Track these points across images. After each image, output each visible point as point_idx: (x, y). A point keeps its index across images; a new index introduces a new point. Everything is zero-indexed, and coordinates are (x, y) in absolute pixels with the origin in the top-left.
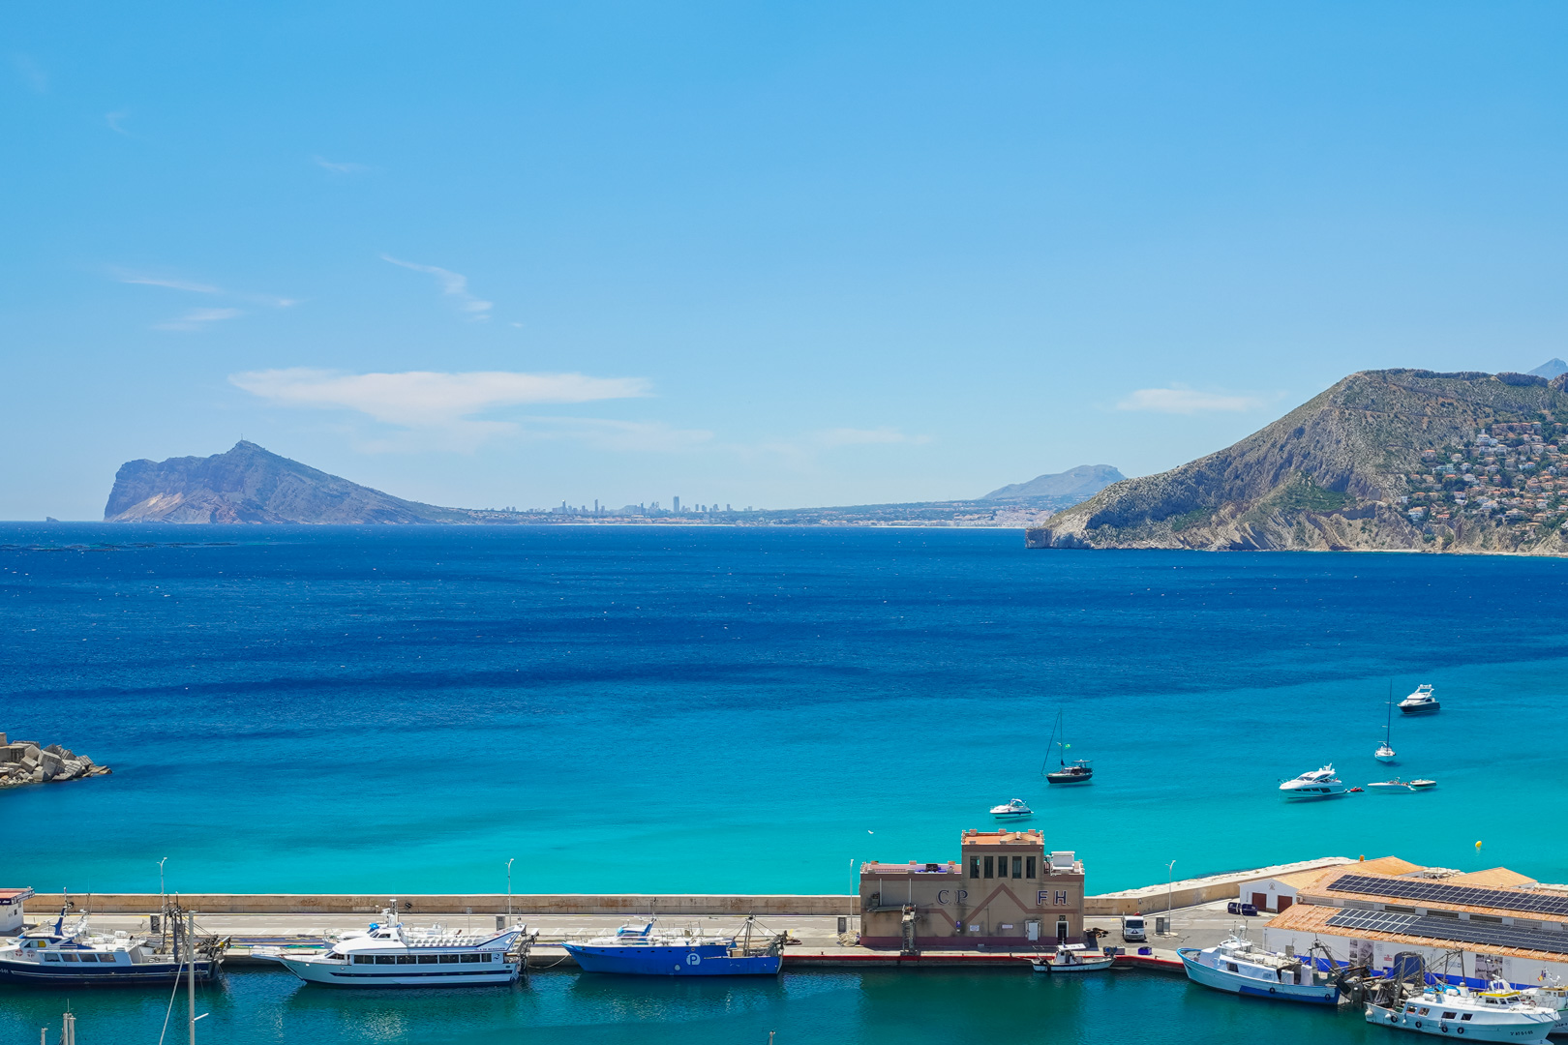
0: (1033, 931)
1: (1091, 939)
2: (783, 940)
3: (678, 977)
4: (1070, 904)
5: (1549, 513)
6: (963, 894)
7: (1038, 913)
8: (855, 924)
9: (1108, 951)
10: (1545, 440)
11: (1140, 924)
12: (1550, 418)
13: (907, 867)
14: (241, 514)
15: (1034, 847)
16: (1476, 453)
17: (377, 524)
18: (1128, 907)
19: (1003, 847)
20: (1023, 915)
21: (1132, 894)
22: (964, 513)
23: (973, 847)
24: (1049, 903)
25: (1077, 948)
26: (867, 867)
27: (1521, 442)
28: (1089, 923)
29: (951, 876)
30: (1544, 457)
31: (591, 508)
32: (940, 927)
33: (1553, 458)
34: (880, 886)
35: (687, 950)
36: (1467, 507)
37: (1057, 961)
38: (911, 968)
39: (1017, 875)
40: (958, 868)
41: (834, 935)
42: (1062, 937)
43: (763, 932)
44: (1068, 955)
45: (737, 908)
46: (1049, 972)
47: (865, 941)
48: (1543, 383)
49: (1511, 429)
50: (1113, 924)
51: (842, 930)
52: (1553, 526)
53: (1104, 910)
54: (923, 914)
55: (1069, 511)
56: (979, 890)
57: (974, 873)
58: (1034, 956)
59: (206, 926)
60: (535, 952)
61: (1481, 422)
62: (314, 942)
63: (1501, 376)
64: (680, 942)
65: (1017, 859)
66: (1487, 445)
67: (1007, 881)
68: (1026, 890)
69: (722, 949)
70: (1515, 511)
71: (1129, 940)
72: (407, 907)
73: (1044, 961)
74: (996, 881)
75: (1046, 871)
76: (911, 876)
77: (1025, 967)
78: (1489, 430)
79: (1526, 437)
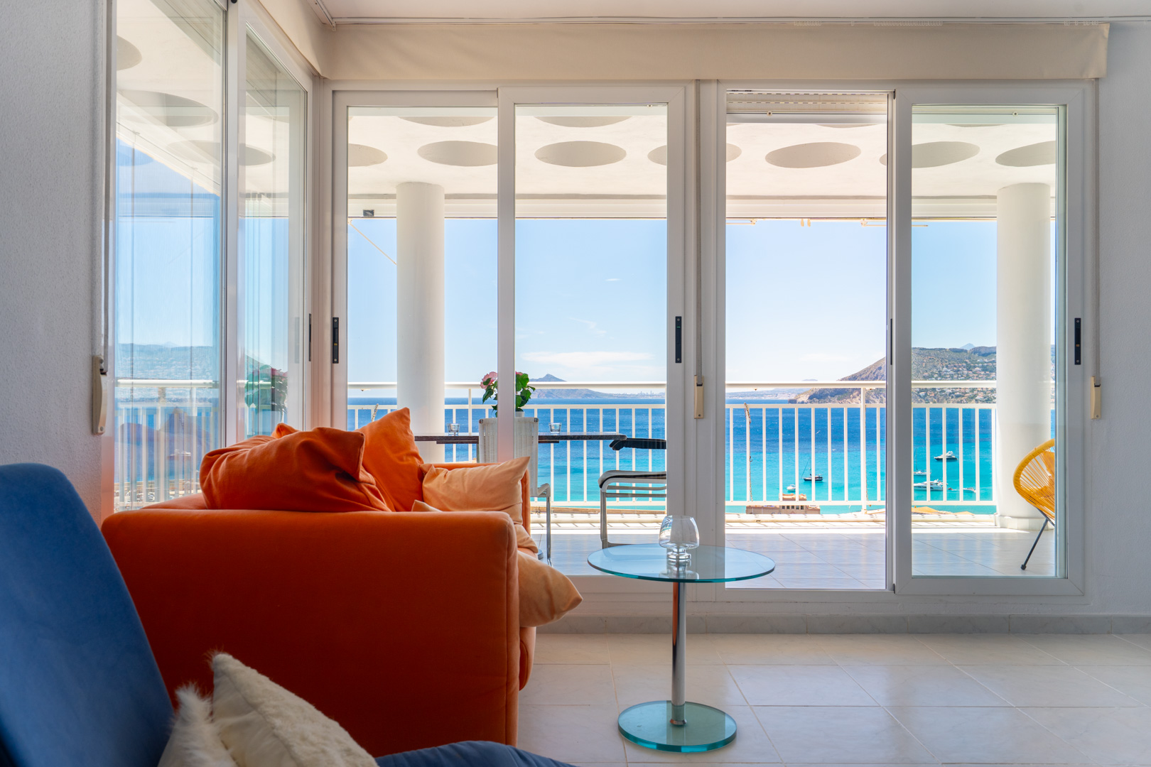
5: (970, 394)
10: (968, 370)
12: (969, 362)
14: (546, 396)
16: (943, 374)
17: (585, 399)
22: (767, 395)
27: (959, 371)
30: (967, 375)
31: (649, 393)
33: (971, 376)
36: (940, 392)
48: (966, 351)
49: (955, 366)
52: (972, 398)
55: (802, 394)
61: (944, 364)
63: (950, 349)
66: (947, 372)
70: (958, 393)
78: (947, 367)
79: (960, 369)
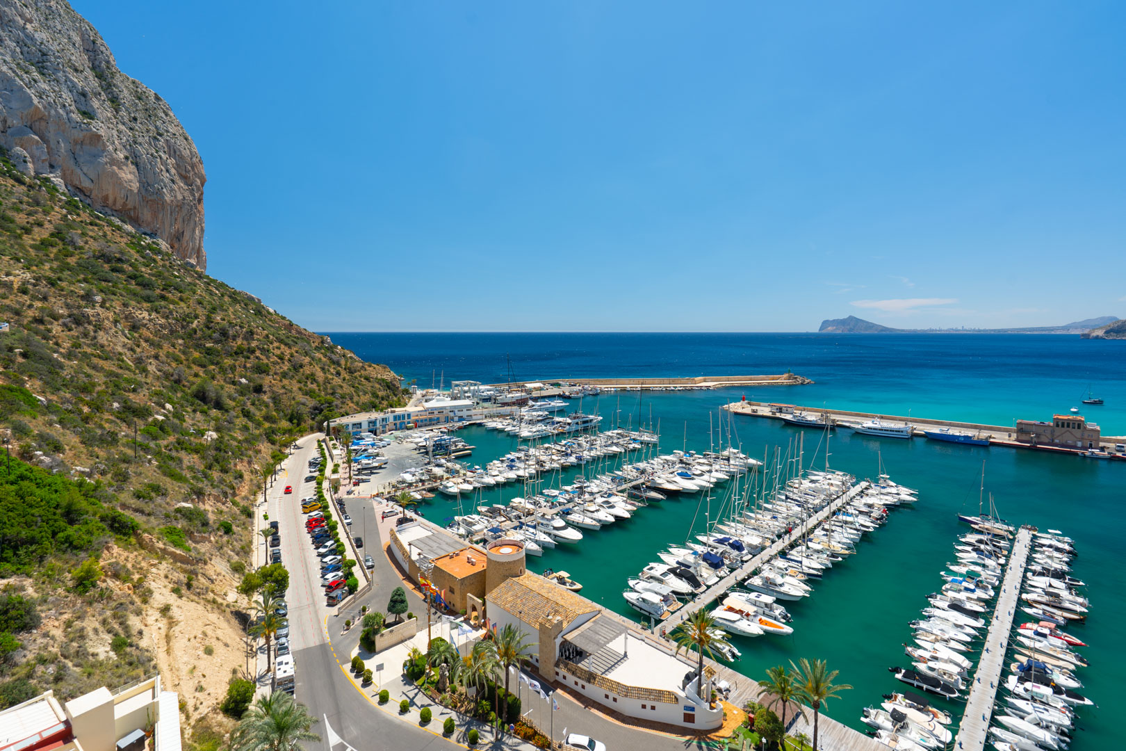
0: (1079, 444)
1: (1102, 449)
2: (990, 437)
3: (956, 443)
4: (1094, 438)
6: (1053, 432)
7: (1082, 439)
8: (1014, 436)
9: (1109, 453)
11: (1123, 447)
13: (1033, 422)
14: (849, 331)
15: (1080, 421)
18: (1118, 441)
19: (1069, 419)
20: (1075, 439)
21: (1119, 437)
22: (1058, 329)
23: (1057, 419)
24: (1086, 436)
25: (1097, 451)
26: (1019, 421)
28: (1102, 444)
29: (1049, 426)
32: (1044, 439)
34: (1023, 426)
35: (960, 436)
37: (1087, 454)
38: (1033, 449)
39: (1074, 428)
40: (1052, 424)
41: (1007, 437)
42: (1091, 447)
43: (984, 434)
44: (1093, 453)
45: (975, 427)
46: (1085, 457)
47: (1017, 440)
50: (1112, 445)
51: (1010, 436)
53: (1109, 441)
54: (1038, 436)
56: (1059, 431)
57: (1058, 426)
58: (1079, 452)
59: (833, 417)
60: (915, 432)
62: (858, 423)
64: (958, 434)
65: (1074, 424)
67: (1070, 429)
68: (1078, 433)
69: (971, 437)
71: (1118, 451)
72: (882, 418)
73: (1083, 453)
74: (1066, 429)
75: (1085, 428)
76: (1034, 424)
77: (1076, 454)
